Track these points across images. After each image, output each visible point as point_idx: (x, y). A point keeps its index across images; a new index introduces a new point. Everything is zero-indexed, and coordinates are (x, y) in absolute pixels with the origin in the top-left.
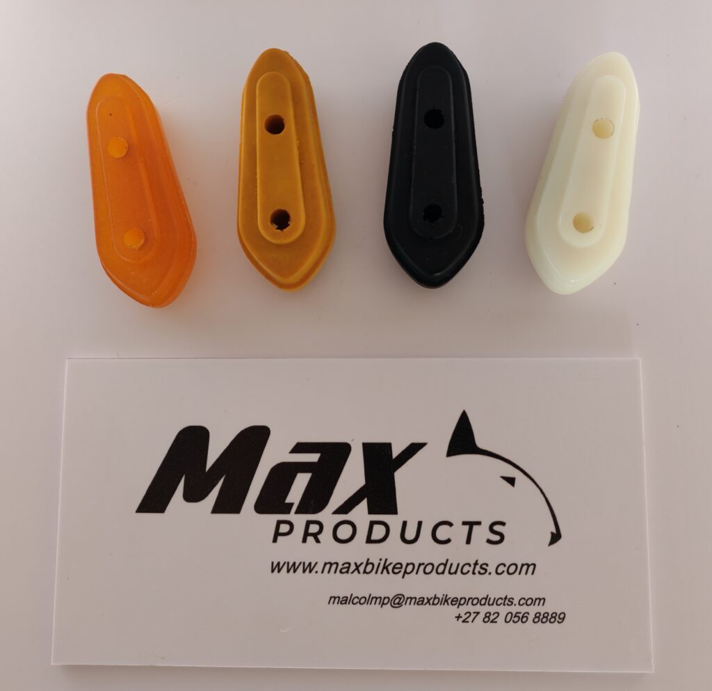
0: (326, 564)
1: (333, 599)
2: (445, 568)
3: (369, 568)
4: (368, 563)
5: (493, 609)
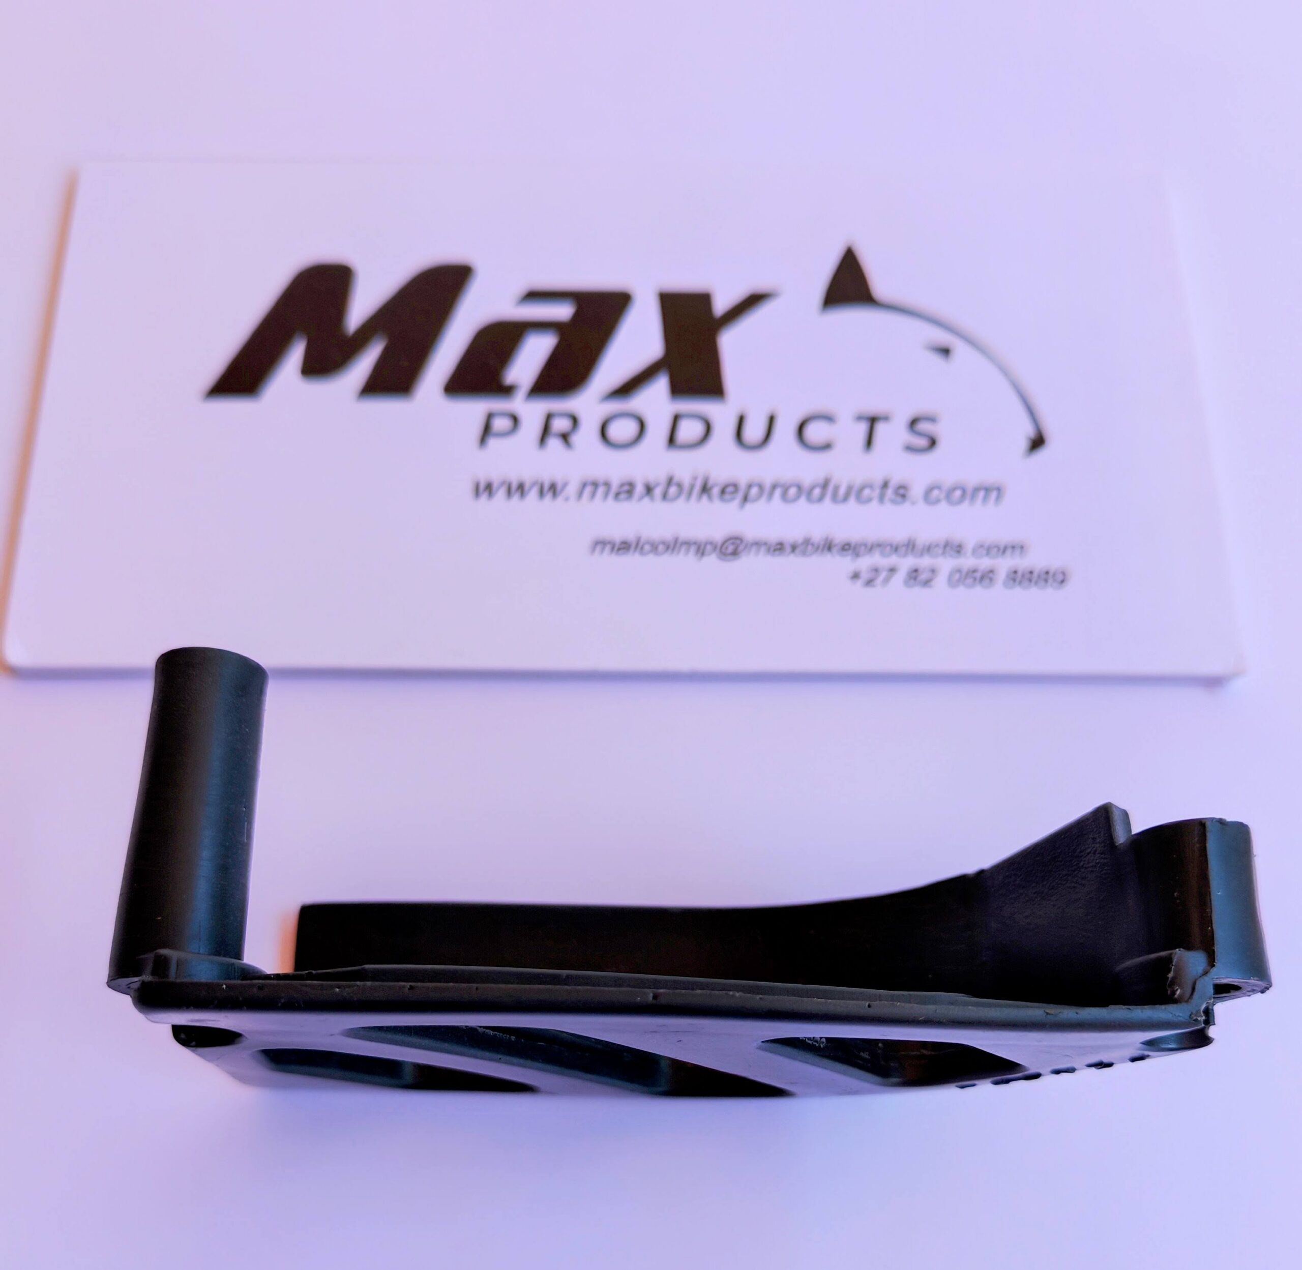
0: (584, 485)
1: (600, 544)
2: (825, 491)
3: (673, 490)
4: (670, 481)
5: (925, 562)
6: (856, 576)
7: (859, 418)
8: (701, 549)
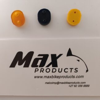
0: (44, 76)
1: (46, 83)
2: (67, 77)
3: (53, 77)
4: (52, 76)
5: (76, 84)
6: (69, 86)
7: (70, 69)
8: (55, 83)
